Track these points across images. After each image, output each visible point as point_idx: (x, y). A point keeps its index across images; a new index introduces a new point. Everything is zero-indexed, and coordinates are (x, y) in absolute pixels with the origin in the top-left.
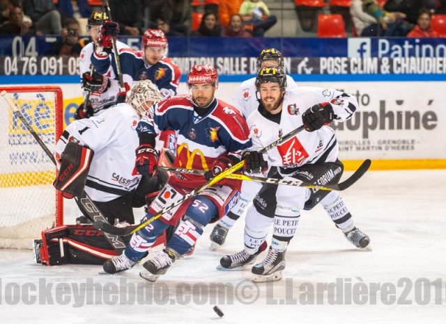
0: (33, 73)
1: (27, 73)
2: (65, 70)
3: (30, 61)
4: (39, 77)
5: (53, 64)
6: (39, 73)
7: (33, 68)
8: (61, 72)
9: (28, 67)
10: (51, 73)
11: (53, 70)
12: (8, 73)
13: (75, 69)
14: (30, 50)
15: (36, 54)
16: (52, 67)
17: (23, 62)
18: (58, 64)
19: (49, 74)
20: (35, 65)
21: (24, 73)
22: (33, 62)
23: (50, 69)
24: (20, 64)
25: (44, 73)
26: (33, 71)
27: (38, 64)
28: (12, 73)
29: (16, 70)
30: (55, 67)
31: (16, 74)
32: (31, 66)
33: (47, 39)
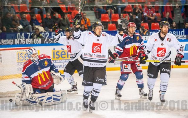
0: (24, 44)
1: (22, 44)
2: (33, 43)
3: (23, 40)
4: (26, 45)
6: (25, 44)
7: (24, 42)
8: (32, 43)
9: (22, 42)
10: (29, 44)
12: (16, 44)
13: (36, 42)
14: (23, 37)
15: (24, 38)
16: (29, 42)
17: (21, 41)
18: (31, 41)
19: (28, 44)
21: (21, 44)
22: (24, 40)
24: (20, 41)
25: (27, 44)
27: (25, 41)
28: (17, 44)
29: (18, 43)
30: (30, 42)
32: (23, 41)
33: (28, 34)
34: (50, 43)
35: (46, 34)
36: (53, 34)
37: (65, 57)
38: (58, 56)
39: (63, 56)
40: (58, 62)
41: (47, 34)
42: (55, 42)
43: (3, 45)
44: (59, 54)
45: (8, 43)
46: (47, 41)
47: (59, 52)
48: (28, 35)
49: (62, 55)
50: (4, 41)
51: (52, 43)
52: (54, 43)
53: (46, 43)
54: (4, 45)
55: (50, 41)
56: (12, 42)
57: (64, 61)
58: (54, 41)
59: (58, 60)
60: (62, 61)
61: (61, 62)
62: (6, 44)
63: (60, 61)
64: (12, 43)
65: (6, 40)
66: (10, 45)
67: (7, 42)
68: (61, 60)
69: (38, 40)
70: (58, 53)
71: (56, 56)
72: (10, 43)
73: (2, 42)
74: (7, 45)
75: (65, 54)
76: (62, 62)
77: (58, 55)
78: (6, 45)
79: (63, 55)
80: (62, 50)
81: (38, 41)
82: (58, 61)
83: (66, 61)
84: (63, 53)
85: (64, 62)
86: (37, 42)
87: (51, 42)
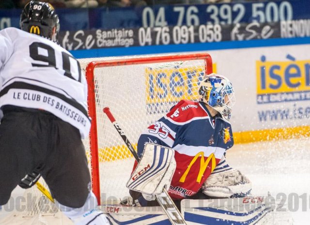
0: (166, 43)
1: (161, 42)
2: (197, 38)
3: (162, 30)
4: (172, 46)
5: (184, 33)
6: (172, 42)
7: (166, 38)
8: (192, 40)
9: (161, 37)
10: (185, 42)
11: (185, 39)
12: (142, 44)
13: (205, 36)
14: (160, 20)
15: (166, 23)
16: (184, 36)
17: (156, 33)
18: (189, 33)
19: (181, 43)
20: (168, 35)
21: (158, 42)
22: (166, 32)
23: (182, 38)
24: (154, 34)
25: (177, 42)
26: (166, 40)
27: (171, 33)
28: (147, 44)
29: (150, 40)
30: (186, 36)
31: (150, 44)
32: (164, 35)
33: (176, 9)
34: (248, 39)
35: (235, 8)
36: (258, 9)
37: (298, 84)
38: (275, 82)
39: (293, 80)
40: (276, 102)
41: (239, 10)
42: (266, 35)
43: (102, 47)
44: (281, 73)
45: (116, 40)
46: (240, 33)
47: (278, 67)
48: (178, 13)
49: (288, 75)
50: (105, 34)
51: (255, 38)
52: (261, 38)
53: (236, 38)
54: (104, 47)
55: (251, 33)
56: (128, 37)
57: (297, 96)
58: (264, 32)
59: (276, 94)
60: (290, 97)
61: (286, 100)
62: (110, 43)
63: (284, 97)
64: (131, 42)
65: (109, 32)
66: (124, 46)
67: (113, 39)
68: (287, 93)
69: (212, 29)
70: (276, 72)
71: (269, 81)
72: (123, 42)
73: (99, 39)
74: (115, 47)
75: (298, 74)
76: (291, 100)
77: (278, 78)
78: (111, 47)
79: (294, 75)
80: (289, 62)
81: (211, 32)
82: (277, 98)
83: (303, 97)
84: (293, 71)
85: (297, 100)
86: (209, 36)
87: (252, 37)
